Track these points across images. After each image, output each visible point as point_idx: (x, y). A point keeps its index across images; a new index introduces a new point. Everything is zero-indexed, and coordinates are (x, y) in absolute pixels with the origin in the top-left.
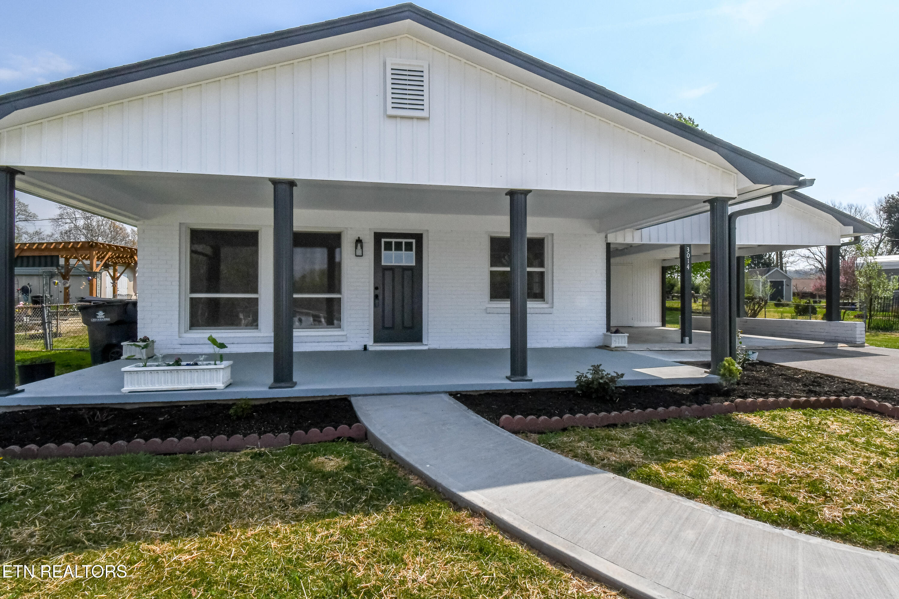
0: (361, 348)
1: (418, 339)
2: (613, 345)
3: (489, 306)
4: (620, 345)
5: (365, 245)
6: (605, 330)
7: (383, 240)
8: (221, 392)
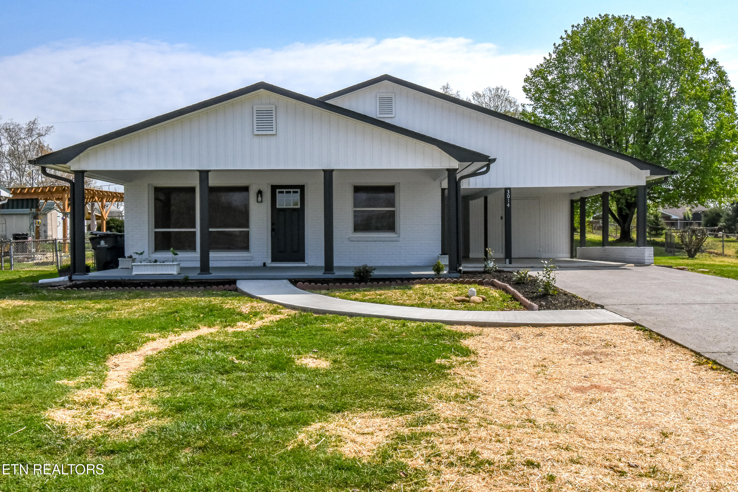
0: (262, 265)
1: (302, 260)
3: (353, 236)
5: (264, 195)
6: (439, 253)
7: (278, 190)
8: (175, 276)
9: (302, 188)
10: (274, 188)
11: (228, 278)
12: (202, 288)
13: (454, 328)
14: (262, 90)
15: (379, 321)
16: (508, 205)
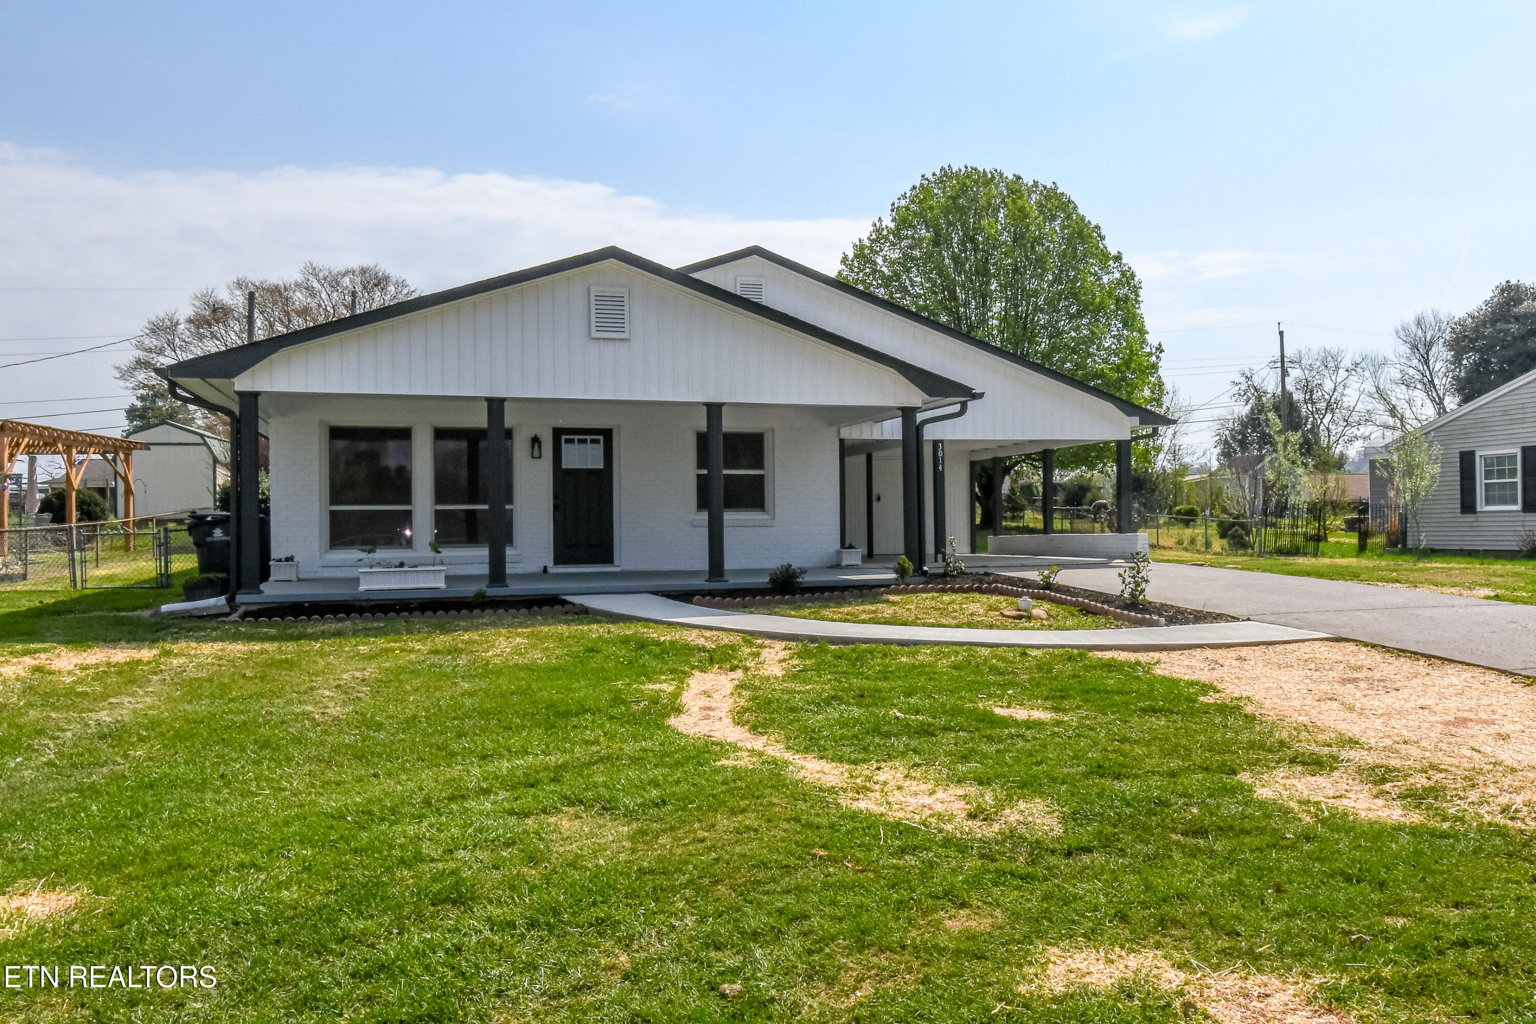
0: (539, 569)
1: (608, 559)
2: (844, 563)
3: (696, 517)
4: (853, 563)
5: (543, 445)
6: (838, 546)
7: (564, 437)
8: (444, 591)
9: (608, 434)
10: (558, 433)
11: (545, 592)
12: (524, 611)
13: (1108, 655)
14: (612, 260)
15: (914, 654)
16: (940, 468)
